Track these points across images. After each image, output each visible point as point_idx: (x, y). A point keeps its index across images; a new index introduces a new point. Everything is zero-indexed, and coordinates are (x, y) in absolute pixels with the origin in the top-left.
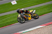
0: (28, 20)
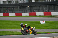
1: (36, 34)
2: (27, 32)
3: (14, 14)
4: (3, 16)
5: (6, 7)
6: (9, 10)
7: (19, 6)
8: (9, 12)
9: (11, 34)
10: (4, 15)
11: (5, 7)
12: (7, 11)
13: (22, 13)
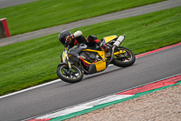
0: (94, 70)
1: (131, 64)
2: (85, 67)
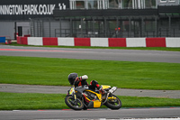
3: (141, 42)
4: (107, 46)
5: (118, 18)
6: (127, 27)
7: (156, 17)
8: (127, 33)
9: (132, 103)
10: (112, 45)
11: (115, 20)
12: (121, 31)
13: (167, 39)
